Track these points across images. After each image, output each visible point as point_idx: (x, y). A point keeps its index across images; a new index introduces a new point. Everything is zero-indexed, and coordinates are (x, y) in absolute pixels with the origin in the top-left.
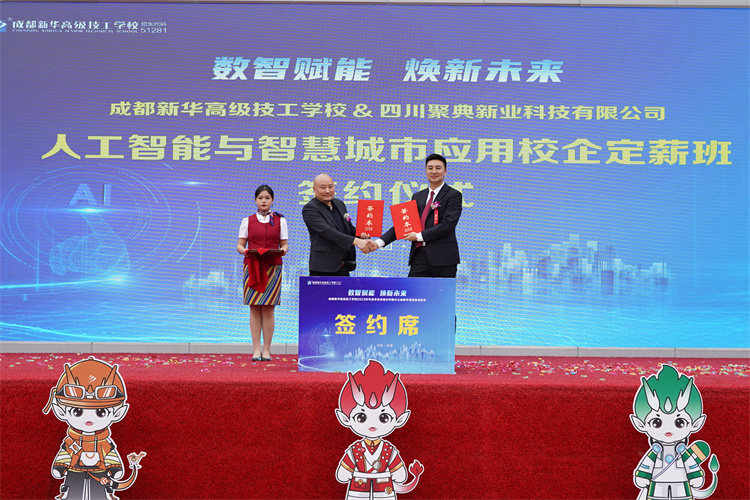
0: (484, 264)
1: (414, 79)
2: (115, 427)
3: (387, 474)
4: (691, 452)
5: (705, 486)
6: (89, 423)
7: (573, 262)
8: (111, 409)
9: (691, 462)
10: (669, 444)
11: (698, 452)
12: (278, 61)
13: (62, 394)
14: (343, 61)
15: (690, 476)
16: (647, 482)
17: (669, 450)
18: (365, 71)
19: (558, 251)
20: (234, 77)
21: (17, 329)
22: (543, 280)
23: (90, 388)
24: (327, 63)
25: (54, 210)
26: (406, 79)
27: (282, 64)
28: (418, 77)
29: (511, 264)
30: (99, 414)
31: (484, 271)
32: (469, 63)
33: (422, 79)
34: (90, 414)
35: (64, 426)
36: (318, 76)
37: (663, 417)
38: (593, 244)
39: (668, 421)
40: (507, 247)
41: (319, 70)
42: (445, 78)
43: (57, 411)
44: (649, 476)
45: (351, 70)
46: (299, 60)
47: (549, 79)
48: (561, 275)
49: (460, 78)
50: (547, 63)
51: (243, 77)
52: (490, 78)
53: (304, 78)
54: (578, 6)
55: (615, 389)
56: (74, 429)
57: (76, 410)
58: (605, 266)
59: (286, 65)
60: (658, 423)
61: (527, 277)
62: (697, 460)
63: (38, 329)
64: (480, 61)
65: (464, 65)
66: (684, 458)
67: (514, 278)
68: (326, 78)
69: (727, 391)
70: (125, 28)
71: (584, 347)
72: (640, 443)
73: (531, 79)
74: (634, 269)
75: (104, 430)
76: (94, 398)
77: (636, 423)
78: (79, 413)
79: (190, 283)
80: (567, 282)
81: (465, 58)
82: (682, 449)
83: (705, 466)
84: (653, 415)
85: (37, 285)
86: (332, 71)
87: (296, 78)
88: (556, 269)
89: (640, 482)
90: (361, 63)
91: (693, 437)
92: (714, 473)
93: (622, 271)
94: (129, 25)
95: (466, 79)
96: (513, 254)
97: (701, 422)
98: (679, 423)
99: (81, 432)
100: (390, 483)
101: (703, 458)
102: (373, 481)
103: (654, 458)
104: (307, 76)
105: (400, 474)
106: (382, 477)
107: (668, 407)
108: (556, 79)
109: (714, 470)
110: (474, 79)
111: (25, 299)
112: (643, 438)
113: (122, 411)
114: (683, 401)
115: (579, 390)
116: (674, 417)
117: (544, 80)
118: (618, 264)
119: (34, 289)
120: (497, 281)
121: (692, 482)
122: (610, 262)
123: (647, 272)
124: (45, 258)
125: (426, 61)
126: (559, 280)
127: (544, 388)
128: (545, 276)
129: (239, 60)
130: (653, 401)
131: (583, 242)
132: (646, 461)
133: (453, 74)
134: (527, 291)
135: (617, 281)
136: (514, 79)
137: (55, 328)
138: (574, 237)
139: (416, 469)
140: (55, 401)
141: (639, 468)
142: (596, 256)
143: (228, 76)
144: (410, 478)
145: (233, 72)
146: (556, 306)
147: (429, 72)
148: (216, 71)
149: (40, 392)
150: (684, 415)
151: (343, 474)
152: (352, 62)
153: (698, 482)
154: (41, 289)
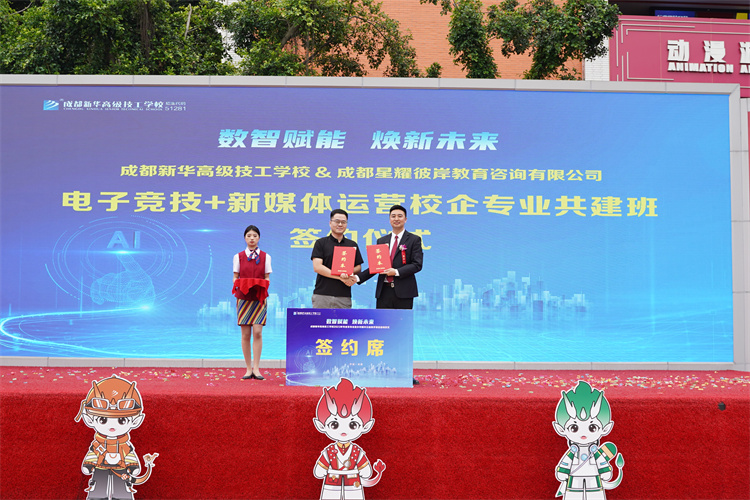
0: (439, 296)
1: (379, 147)
2: (133, 433)
3: (355, 471)
4: (601, 451)
5: (613, 479)
6: (112, 429)
7: (511, 293)
8: (130, 418)
9: (601, 459)
10: (584, 446)
11: (608, 452)
12: (271, 132)
13: (90, 406)
14: (322, 132)
15: (601, 471)
16: (566, 476)
17: (584, 450)
18: (340, 140)
19: (500, 285)
20: (235, 146)
21: (64, 348)
22: (487, 309)
23: (113, 400)
24: (310, 134)
25: (94, 252)
26: (373, 147)
27: (273, 135)
28: (383, 145)
29: (461, 295)
30: (121, 422)
31: (440, 301)
32: (424, 135)
33: (386, 147)
34: (113, 422)
35: (92, 432)
36: (302, 145)
37: (579, 423)
38: (526, 280)
39: (584, 427)
40: (458, 282)
41: (303, 140)
42: (404, 146)
43: (87, 420)
44: (568, 472)
45: (329, 139)
46: (287, 132)
47: (487, 147)
48: (501, 304)
49: (416, 146)
50: (485, 135)
51: (243, 146)
52: (440, 146)
53: (291, 146)
54: (514, 90)
55: (541, 400)
56: (100, 434)
57: (102, 419)
58: (535, 297)
59: (277, 136)
60: (575, 428)
61: (474, 306)
62: (607, 458)
63: (81, 347)
64: (432, 133)
65: (419, 136)
66: (596, 456)
67: (463, 306)
68: (309, 146)
69: (630, 402)
70: (153, 107)
71: (519, 362)
72: (561, 445)
73: (473, 148)
74: (559, 300)
75: (124, 435)
76: (117, 409)
77: (558, 428)
78: (104, 421)
79: (203, 311)
80: (506, 311)
81: (420, 130)
82: (594, 449)
83: (612, 462)
84: (571, 422)
85: (81, 313)
86: (314, 141)
87: (285, 146)
88: (497, 300)
89: (561, 476)
90: (337, 134)
91: (603, 440)
92: (620, 468)
93: (549, 302)
94: (156, 104)
95: (421, 147)
96: (463, 288)
97: (609, 427)
98: (592, 428)
99: (105, 436)
100: (358, 478)
101: (611, 457)
102: (343, 477)
103: (572, 457)
104: (294, 144)
105: (366, 471)
106: (351, 474)
107: (583, 415)
108: (493, 148)
109: (620, 466)
110: (428, 147)
111: (71, 324)
112: (564, 440)
113: (138, 420)
114: (595, 410)
115: (512, 401)
116: (588, 423)
117: (483, 148)
118: (546, 296)
119: (78, 316)
120: (450, 310)
121: (603, 476)
122: (540, 294)
123: (570, 302)
124: (87, 291)
125: (389, 133)
126: (500, 308)
127: (483, 400)
128: (488, 305)
129: (239, 132)
130: (572, 411)
131: (518, 278)
132: (565, 459)
133: (411, 143)
134: (474, 317)
135: (545, 308)
136: (459, 147)
137: (95, 347)
138: (512, 274)
139: (379, 467)
140: (84, 411)
141: (560, 465)
142: (529, 289)
143: (231, 145)
144: (374, 474)
145: (234, 142)
146: (497, 330)
147: (392, 141)
148: (221, 140)
149: (72, 403)
150: (596, 422)
151: (319, 472)
152: (330, 133)
153: (608, 475)
154: (83, 315)
